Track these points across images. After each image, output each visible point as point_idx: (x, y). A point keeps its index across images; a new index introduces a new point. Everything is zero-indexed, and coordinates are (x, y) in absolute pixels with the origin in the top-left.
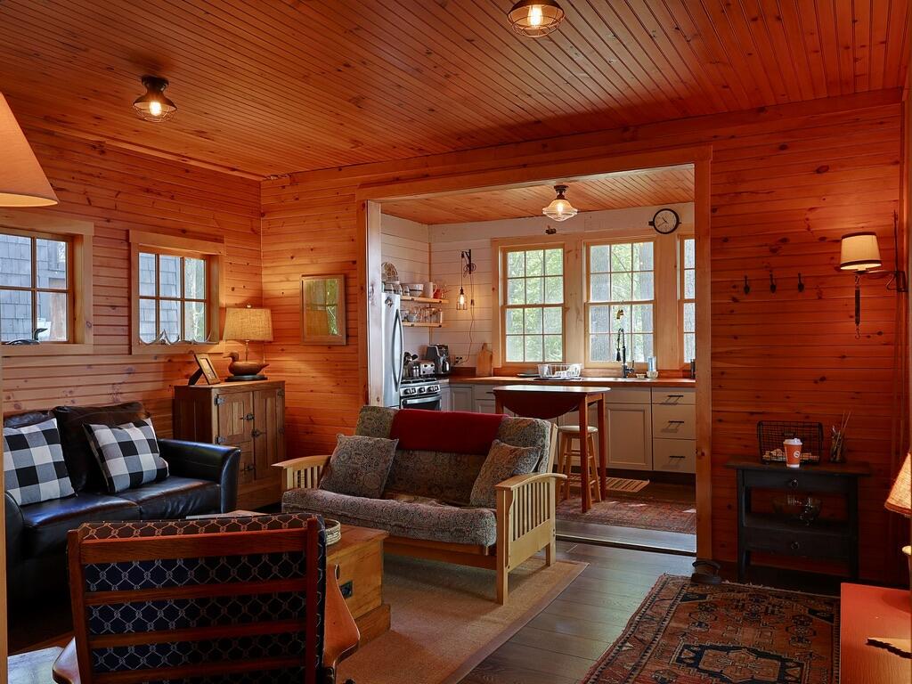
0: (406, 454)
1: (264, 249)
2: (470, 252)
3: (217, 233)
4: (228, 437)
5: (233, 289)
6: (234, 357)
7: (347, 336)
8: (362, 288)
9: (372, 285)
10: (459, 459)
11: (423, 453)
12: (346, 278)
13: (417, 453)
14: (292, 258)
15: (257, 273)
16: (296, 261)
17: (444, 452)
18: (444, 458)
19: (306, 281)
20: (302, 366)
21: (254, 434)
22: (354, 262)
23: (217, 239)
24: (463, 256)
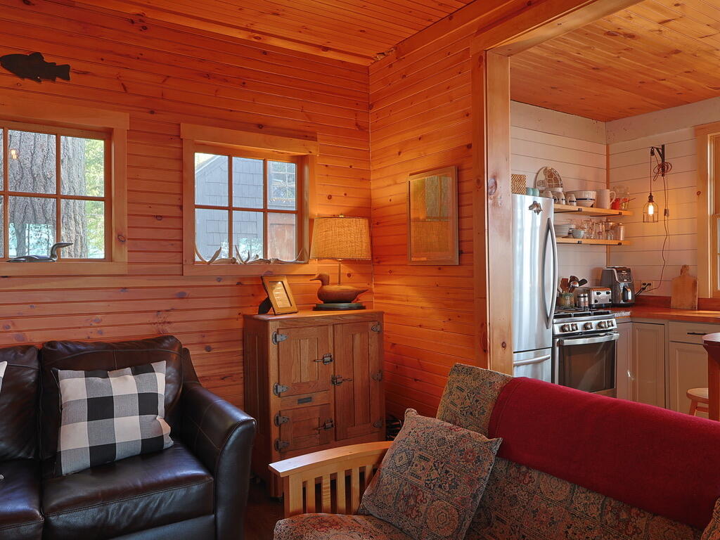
0: (513, 471)
1: (372, 148)
2: (663, 149)
3: (308, 129)
4: (294, 385)
5: (330, 197)
6: (323, 279)
7: (461, 252)
8: (478, 181)
9: (494, 177)
10: (624, 516)
11: (545, 477)
12: (459, 171)
13: (535, 474)
14: (400, 153)
15: (364, 177)
16: (404, 157)
17: (592, 488)
18: (588, 503)
19: (415, 181)
20: (410, 292)
21: (334, 381)
22: (469, 146)
23: (308, 136)
24: (652, 153)
